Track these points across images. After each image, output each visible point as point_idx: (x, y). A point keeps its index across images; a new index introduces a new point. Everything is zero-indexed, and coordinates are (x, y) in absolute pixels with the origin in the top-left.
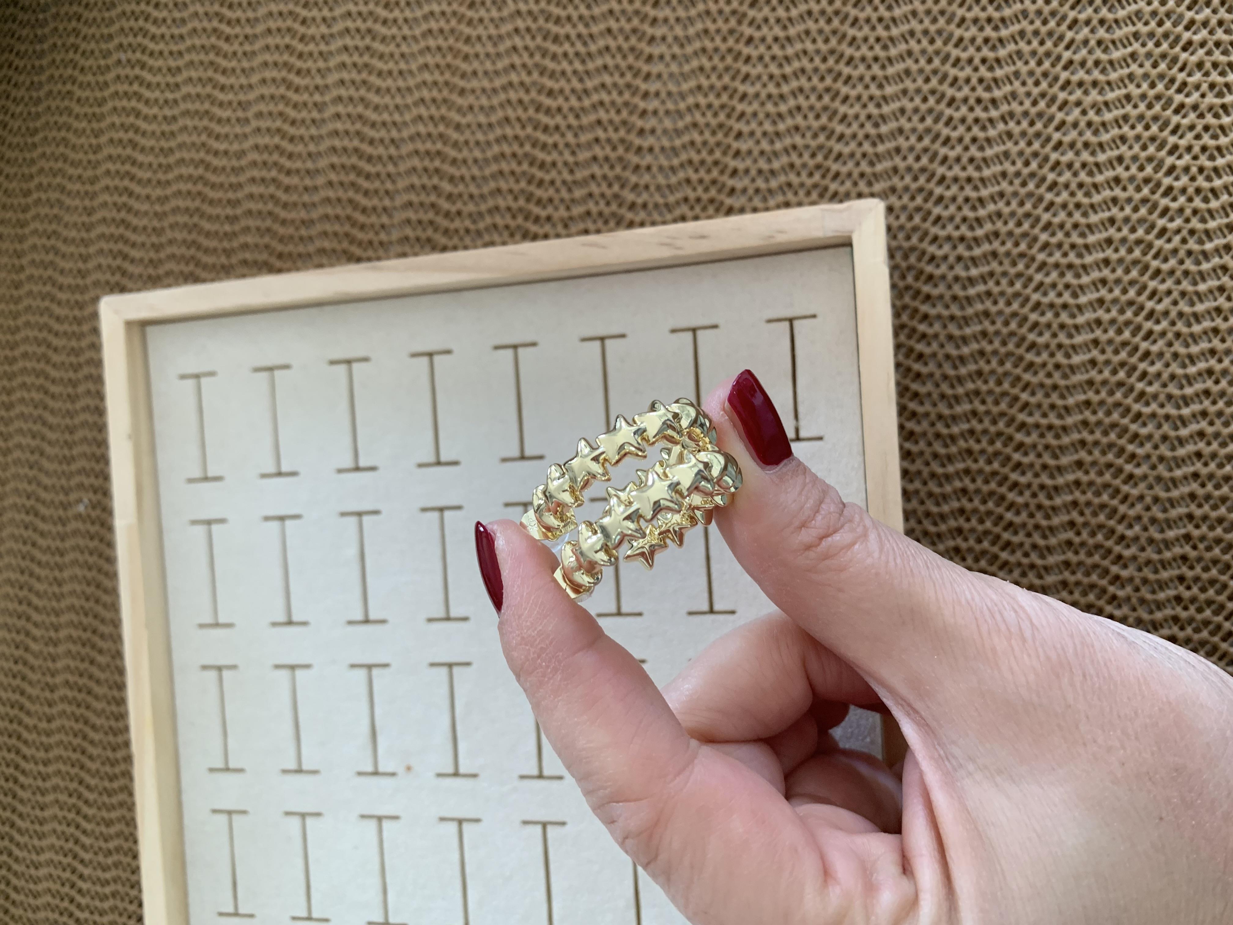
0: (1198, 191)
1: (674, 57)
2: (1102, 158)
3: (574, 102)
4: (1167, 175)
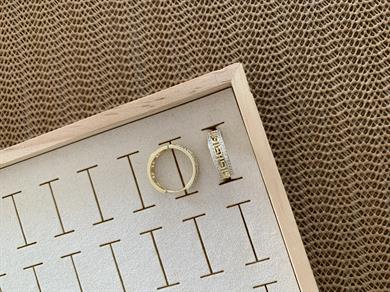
0: (368, 31)
1: (132, 26)
2: (325, 27)
3: (94, 55)
4: (354, 27)
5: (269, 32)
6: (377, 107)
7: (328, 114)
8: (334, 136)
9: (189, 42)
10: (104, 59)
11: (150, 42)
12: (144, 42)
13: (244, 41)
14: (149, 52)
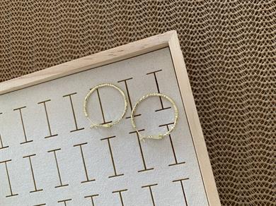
0: (266, 17)
4: (256, 14)
5: (198, 14)
6: (268, 69)
7: (234, 72)
8: (237, 87)
9: (144, 18)
10: (87, 26)
11: (118, 16)
12: (114, 16)
13: (181, 19)
14: (117, 23)
